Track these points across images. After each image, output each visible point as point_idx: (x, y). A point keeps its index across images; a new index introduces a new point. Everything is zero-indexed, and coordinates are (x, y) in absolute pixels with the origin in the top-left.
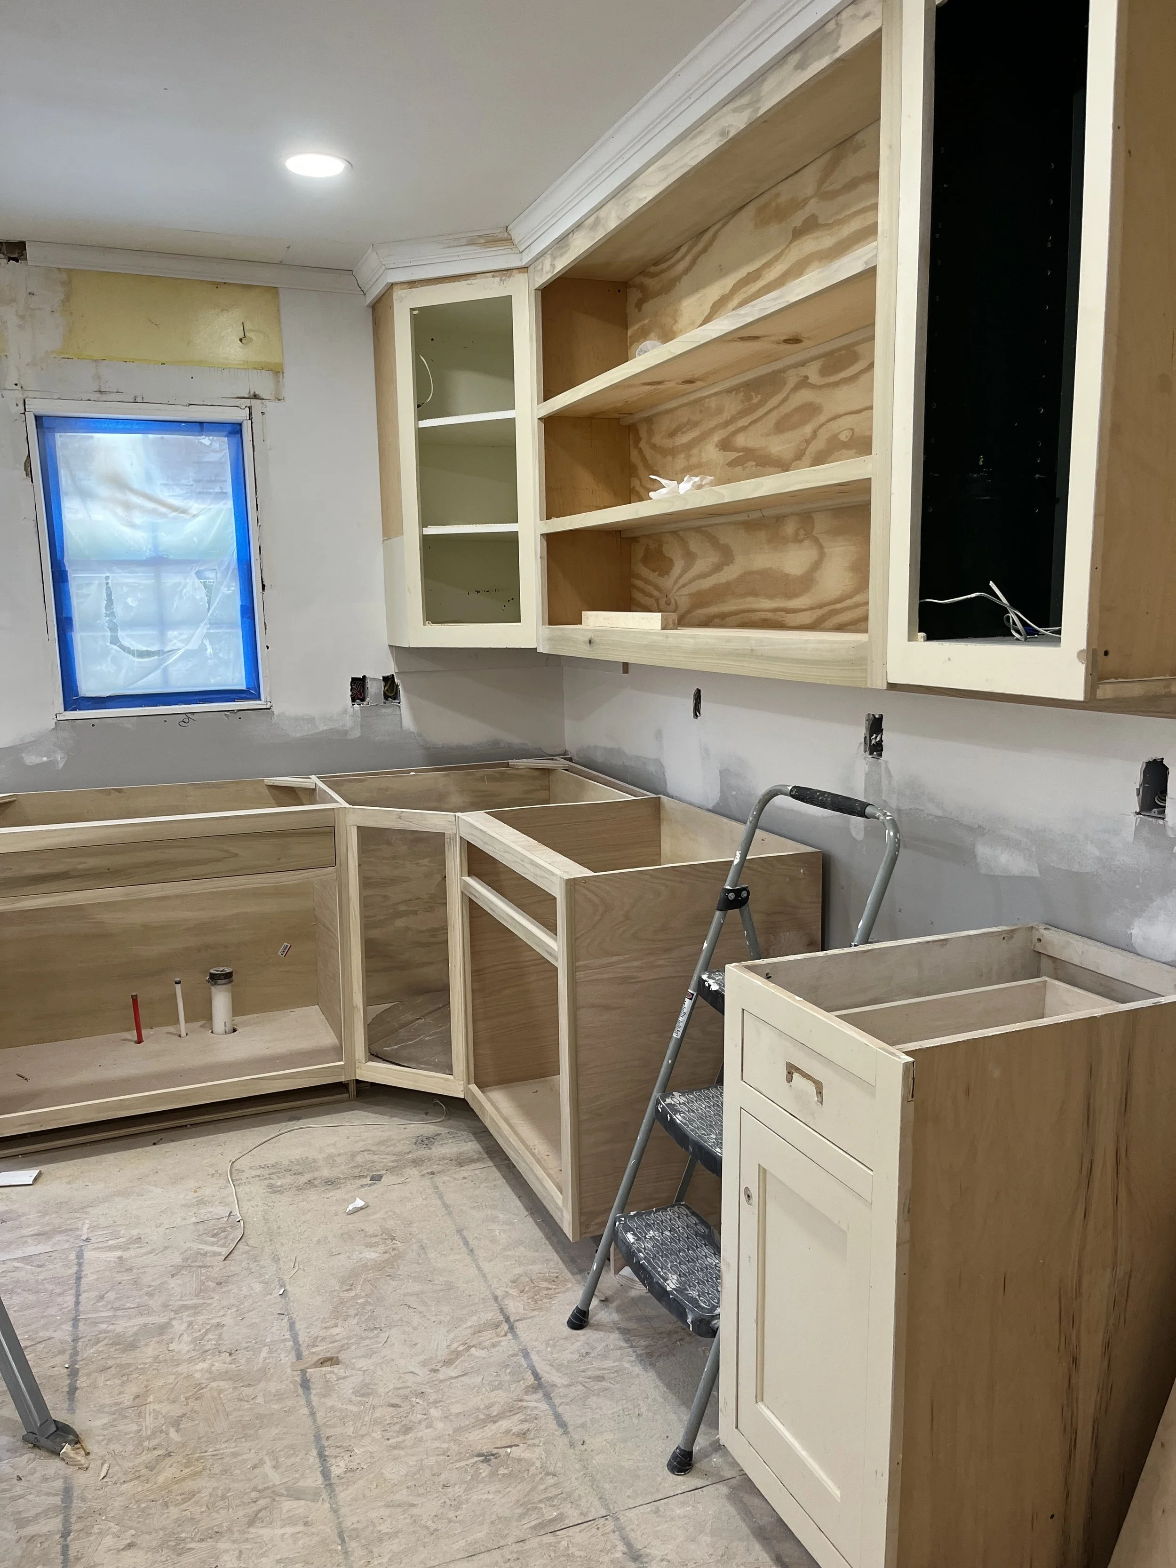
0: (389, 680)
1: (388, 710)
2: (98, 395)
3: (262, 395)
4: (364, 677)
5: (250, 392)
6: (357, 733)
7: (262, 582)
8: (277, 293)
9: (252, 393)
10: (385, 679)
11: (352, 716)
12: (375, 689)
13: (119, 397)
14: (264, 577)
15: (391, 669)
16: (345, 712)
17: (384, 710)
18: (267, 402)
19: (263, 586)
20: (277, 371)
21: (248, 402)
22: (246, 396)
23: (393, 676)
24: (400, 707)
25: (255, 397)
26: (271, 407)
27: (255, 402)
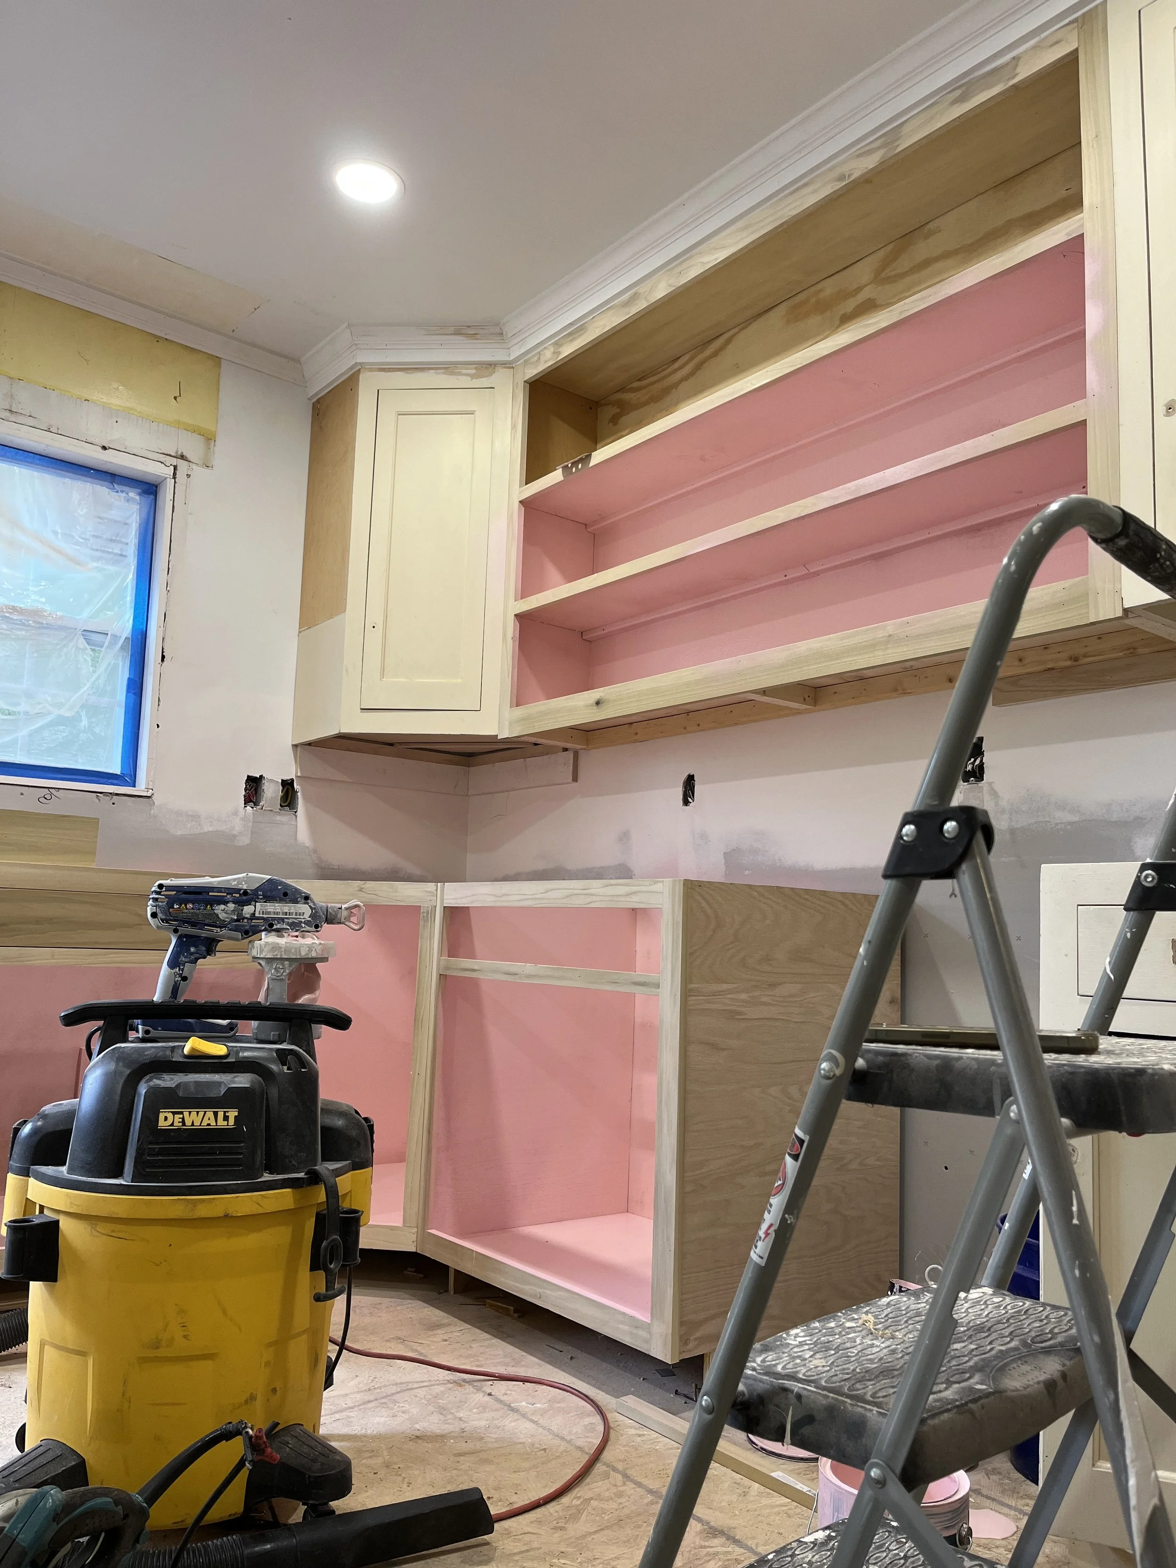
0: (287, 785)
1: (285, 817)
2: (7, 414)
3: (190, 458)
4: (261, 776)
5: (177, 452)
6: (245, 840)
7: (163, 652)
8: (220, 364)
9: (179, 453)
10: (284, 783)
11: (243, 819)
12: (271, 792)
13: (31, 421)
14: (164, 647)
15: (291, 772)
16: (235, 813)
17: (278, 818)
18: (194, 466)
19: (163, 657)
20: (209, 438)
21: (174, 461)
22: (173, 454)
23: (292, 780)
24: (296, 816)
25: (182, 457)
26: (198, 472)
27: (181, 464)
